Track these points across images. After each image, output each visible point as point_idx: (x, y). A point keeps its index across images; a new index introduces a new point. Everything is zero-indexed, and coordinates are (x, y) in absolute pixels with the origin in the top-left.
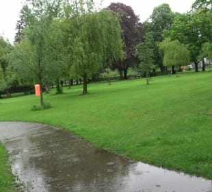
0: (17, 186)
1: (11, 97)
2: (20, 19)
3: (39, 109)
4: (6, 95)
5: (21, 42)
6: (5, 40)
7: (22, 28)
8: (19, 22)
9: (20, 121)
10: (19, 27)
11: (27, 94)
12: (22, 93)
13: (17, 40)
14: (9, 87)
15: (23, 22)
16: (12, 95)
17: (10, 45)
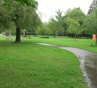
0: (84, 77)
1: (81, 38)
2: (92, 3)
3: (94, 46)
4: (79, 37)
5: (91, 14)
6: (84, 13)
7: (92, 7)
8: (91, 4)
9: (85, 50)
10: (91, 7)
11: (89, 38)
12: (86, 37)
13: (89, 13)
14: (81, 34)
15: (93, 5)
16: (82, 37)
17: (85, 15)
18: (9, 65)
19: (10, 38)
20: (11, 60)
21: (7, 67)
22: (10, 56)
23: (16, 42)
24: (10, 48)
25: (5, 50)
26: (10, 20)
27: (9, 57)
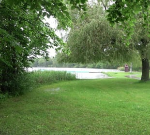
18: (138, 118)
19: (131, 76)
20: (139, 109)
21: (134, 121)
22: (136, 103)
23: (143, 82)
24: (134, 91)
25: (127, 93)
26: (134, 48)
27: (136, 105)
